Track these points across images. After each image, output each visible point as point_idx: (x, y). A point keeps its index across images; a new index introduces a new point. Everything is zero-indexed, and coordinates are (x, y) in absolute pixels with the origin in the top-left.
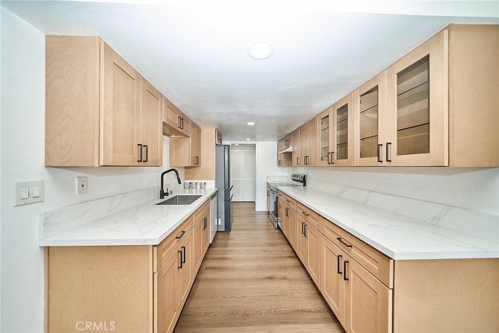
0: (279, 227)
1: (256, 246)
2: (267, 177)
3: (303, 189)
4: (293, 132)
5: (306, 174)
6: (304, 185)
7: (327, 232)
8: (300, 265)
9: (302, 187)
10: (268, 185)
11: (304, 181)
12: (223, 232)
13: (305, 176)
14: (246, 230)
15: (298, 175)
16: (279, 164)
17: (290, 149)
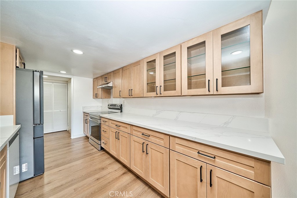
0: (102, 149)
1: (86, 179)
2: (84, 108)
3: (120, 114)
4: (113, 71)
5: (122, 103)
6: (121, 112)
7: (178, 148)
8: (135, 178)
9: (120, 113)
10: (86, 114)
11: (121, 108)
12: (32, 178)
13: (121, 105)
14: (67, 164)
15: (116, 105)
16: (96, 96)
17: (110, 85)
